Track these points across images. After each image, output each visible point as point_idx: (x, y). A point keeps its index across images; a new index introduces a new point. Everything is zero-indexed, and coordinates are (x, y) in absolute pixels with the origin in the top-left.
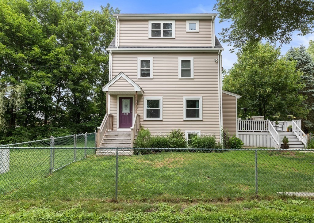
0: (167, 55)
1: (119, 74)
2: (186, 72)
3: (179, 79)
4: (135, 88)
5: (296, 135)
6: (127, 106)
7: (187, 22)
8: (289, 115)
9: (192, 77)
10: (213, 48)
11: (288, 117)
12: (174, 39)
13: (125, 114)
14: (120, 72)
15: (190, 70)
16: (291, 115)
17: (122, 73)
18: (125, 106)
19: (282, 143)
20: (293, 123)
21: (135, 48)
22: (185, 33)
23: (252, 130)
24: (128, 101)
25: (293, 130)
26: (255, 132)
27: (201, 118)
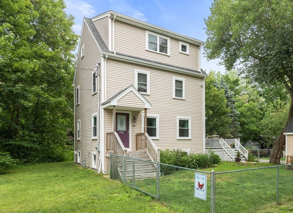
0: (163, 72)
1: (128, 87)
2: (179, 92)
3: (173, 98)
4: (145, 105)
5: (238, 150)
6: (123, 123)
7: (180, 42)
8: (228, 135)
9: (183, 98)
10: (201, 73)
11: (228, 136)
12: (169, 56)
13: (120, 132)
14: (131, 85)
15: (181, 91)
16: (230, 135)
17: (132, 86)
18: (120, 123)
19: (236, 157)
20: (236, 141)
21: (132, 57)
22: (178, 53)
23: (213, 148)
24: (124, 118)
25: (236, 147)
26: (214, 148)
27: (190, 137)
